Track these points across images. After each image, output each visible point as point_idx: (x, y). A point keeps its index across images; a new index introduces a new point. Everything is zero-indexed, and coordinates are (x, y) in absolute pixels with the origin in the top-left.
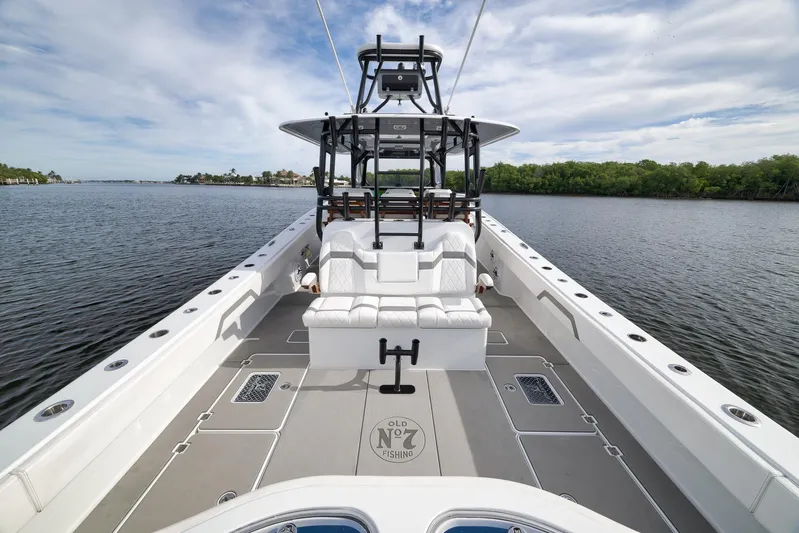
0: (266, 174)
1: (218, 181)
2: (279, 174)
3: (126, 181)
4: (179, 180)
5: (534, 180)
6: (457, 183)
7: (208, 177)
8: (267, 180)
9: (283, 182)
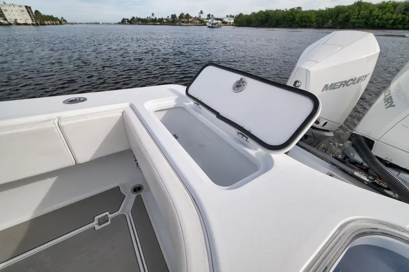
0: (174, 16)
1: (144, 22)
2: (181, 16)
3: (96, 23)
4: (123, 22)
5: (394, 16)
6: (316, 21)
7: (139, 19)
8: (173, 21)
9: (183, 22)
